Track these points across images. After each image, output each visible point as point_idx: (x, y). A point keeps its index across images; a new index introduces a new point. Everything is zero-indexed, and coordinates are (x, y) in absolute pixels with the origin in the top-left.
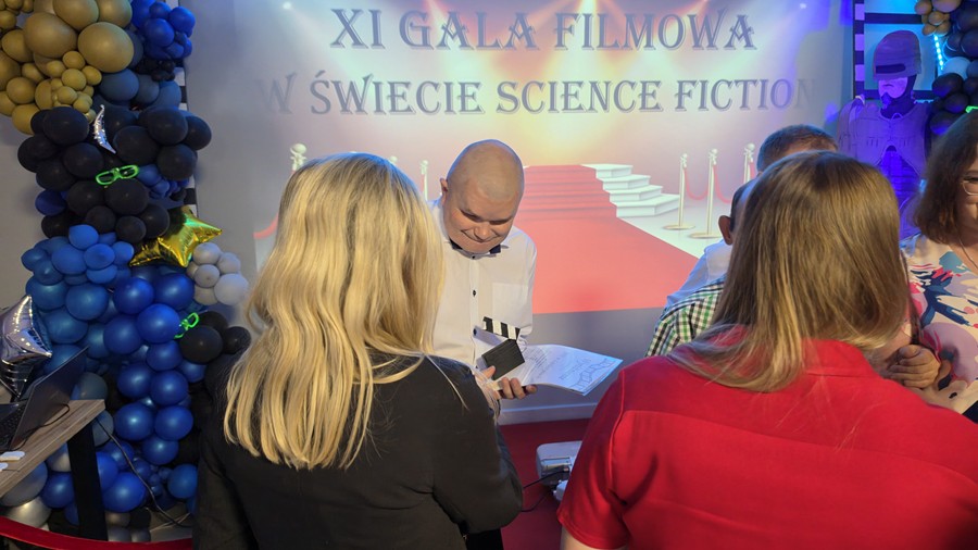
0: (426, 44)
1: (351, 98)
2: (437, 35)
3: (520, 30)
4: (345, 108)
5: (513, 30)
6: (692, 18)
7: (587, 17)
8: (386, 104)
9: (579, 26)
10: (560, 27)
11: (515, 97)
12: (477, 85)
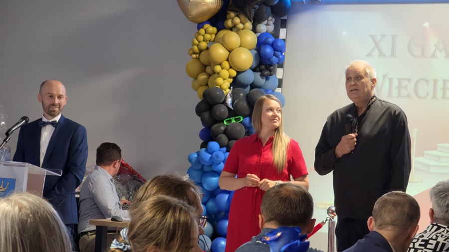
0: (423, 55)
2: (431, 49)
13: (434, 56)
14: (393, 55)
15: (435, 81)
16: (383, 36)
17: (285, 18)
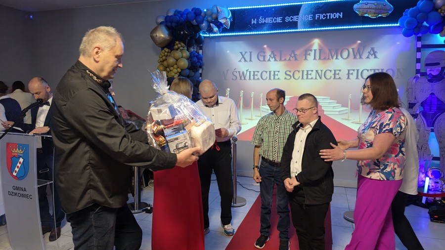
0: (264, 60)
1: (243, 76)
2: (268, 57)
3: (293, 55)
4: (241, 79)
5: (291, 55)
6: (353, 49)
7: (315, 50)
8: (252, 77)
9: (312, 53)
10: (306, 54)
11: (290, 75)
12: (279, 72)
13: (269, 60)
14: (251, 60)
15: (270, 72)
16: (245, 52)
17: (201, 45)
